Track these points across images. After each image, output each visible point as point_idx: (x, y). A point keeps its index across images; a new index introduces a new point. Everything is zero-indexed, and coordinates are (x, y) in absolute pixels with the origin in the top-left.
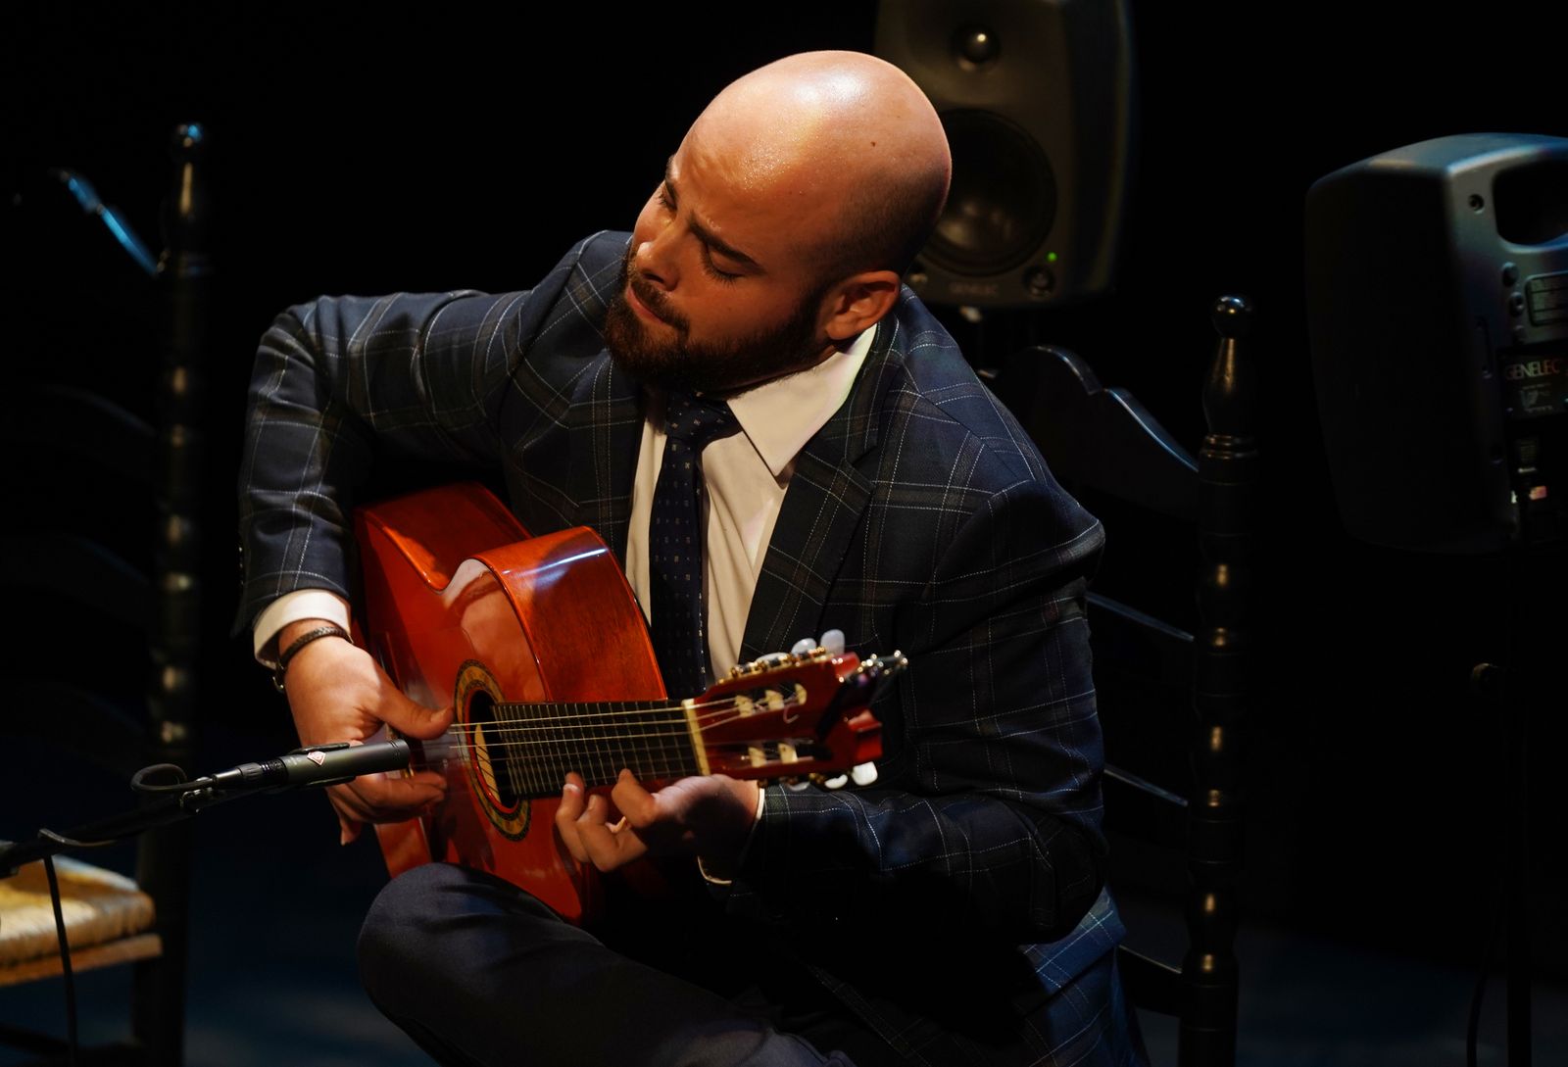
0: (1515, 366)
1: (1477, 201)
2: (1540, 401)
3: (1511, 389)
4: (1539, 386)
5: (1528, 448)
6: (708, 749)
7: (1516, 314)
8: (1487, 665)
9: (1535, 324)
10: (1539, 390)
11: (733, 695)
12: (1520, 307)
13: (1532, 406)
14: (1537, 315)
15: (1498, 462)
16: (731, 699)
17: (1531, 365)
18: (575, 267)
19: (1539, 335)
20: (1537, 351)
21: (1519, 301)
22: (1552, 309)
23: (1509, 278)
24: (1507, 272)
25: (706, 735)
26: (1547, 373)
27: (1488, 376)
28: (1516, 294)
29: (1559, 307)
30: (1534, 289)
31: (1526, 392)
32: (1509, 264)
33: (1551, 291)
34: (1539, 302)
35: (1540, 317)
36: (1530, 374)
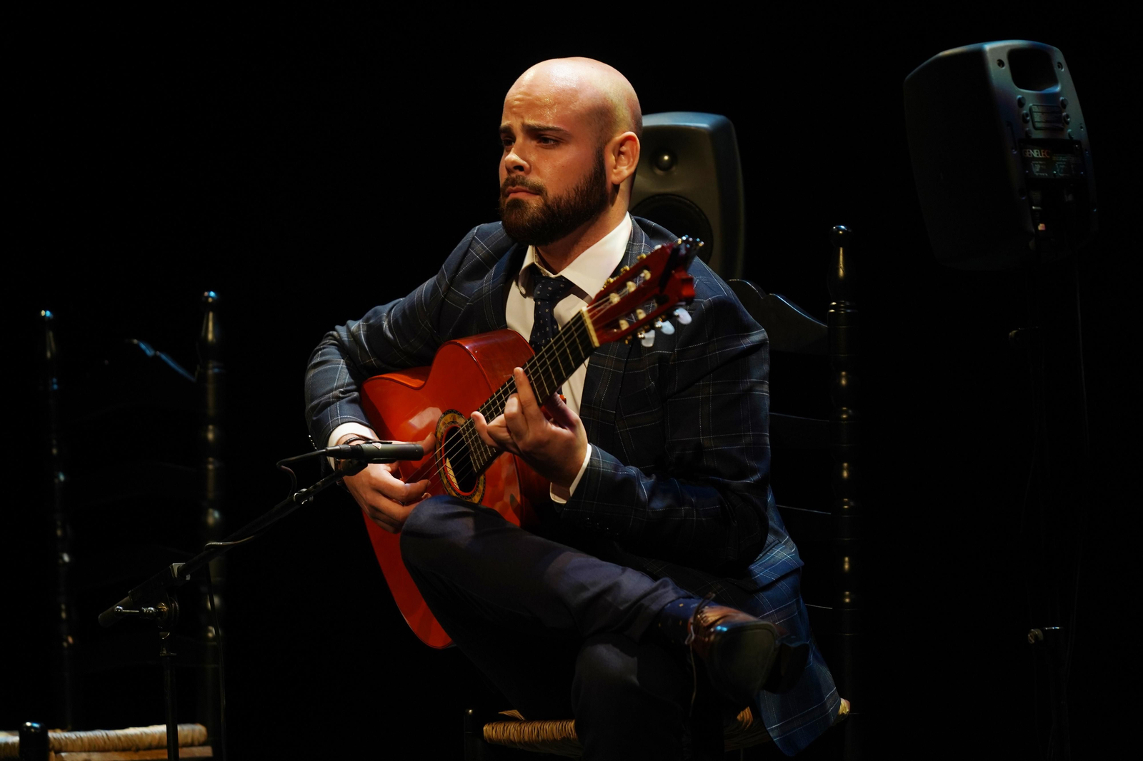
0: (1027, 150)
1: (1001, 63)
2: (1041, 170)
3: (1027, 162)
4: (1040, 162)
5: (1036, 195)
6: (596, 331)
7: (1027, 122)
8: (1015, 331)
9: (1036, 129)
10: (1041, 164)
11: (608, 295)
12: (1028, 118)
13: (1037, 172)
14: (1036, 123)
15: (1024, 198)
16: (607, 298)
17: (1035, 151)
18: (474, 238)
19: (1038, 135)
20: (1038, 144)
21: (1027, 115)
22: (1042, 122)
23: (1021, 103)
24: (1020, 99)
25: (594, 323)
26: (1043, 156)
27: (1015, 153)
28: (1025, 112)
29: (1047, 122)
30: (1034, 110)
31: (1034, 164)
32: (1019, 96)
33: (1043, 113)
34: (1037, 117)
35: (1038, 125)
36: (1035, 156)
